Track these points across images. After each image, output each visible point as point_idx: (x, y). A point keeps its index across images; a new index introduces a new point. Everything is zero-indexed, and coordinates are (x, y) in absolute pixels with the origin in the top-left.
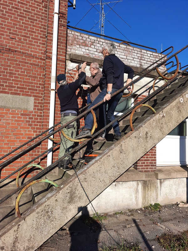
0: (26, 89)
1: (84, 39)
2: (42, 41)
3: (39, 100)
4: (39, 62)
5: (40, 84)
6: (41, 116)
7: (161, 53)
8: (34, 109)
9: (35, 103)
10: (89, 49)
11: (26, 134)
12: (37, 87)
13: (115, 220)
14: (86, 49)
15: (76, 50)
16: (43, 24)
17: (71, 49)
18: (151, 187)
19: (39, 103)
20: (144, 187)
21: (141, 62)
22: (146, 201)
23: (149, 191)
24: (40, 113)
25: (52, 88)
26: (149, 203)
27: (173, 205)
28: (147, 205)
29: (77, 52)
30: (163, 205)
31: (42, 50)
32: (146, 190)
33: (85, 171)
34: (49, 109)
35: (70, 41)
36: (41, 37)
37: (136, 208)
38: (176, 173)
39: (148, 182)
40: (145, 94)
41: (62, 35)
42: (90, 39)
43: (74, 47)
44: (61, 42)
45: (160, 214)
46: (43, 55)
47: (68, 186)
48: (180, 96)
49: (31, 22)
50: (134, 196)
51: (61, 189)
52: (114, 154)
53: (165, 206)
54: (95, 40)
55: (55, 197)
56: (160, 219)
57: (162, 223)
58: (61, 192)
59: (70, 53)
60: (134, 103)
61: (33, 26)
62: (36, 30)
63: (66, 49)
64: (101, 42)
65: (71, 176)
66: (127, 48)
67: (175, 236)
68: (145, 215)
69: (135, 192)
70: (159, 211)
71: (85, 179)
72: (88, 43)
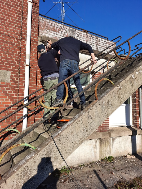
0: (3, 63)
1: (53, 25)
2: (18, 24)
3: (15, 73)
4: (15, 42)
5: (16, 60)
6: (17, 87)
7: (112, 41)
8: (11, 81)
9: (11, 76)
10: (57, 34)
11: (4, 103)
12: (13, 62)
13: (80, 172)
14: (54, 34)
15: (46, 34)
16: (18, 10)
17: (42, 33)
18: (106, 143)
19: (15, 76)
20: (101, 144)
21: (97, 47)
22: (102, 155)
23: (105, 146)
24: (17, 85)
25: (26, 64)
26: (105, 156)
27: (122, 157)
28: (103, 157)
29: (47, 35)
30: (115, 157)
31: (17, 32)
32: (102, 146)
33: (59, 134)
34: (24, 82)
35: (42, 26)
36: (16, 21)
37: (95, 160)
38: (124, 132)
39: (103, 140)
40: (100, 71)
41: (35, 20)
42: (58, 26)
43: (44, 31)
44: (34, 26)
45: (113, 165)
46: (18, 36)
47: (45, 148)
48: (132, 73)
49: (8, 7)
50: (93, 151)
51: (39, 151)
52: (83, 119)
53: (117, 158)
54: (62, 27)
55: (34, 159)
56: (114, 169)
57: (117, 173)
58: (39, 154)
59: (42, 36)
60: (92, 78)
61: (10, 11)
62: (12, 14)
63: (38, 32)
64: (66, 28)
65: (47, 139)
66: (86, 35)
67: (128, 183)
68: (103, 166)
69: (94, 148)
70: (113, 162)
71: (60, 141)
72: (57, 29)
